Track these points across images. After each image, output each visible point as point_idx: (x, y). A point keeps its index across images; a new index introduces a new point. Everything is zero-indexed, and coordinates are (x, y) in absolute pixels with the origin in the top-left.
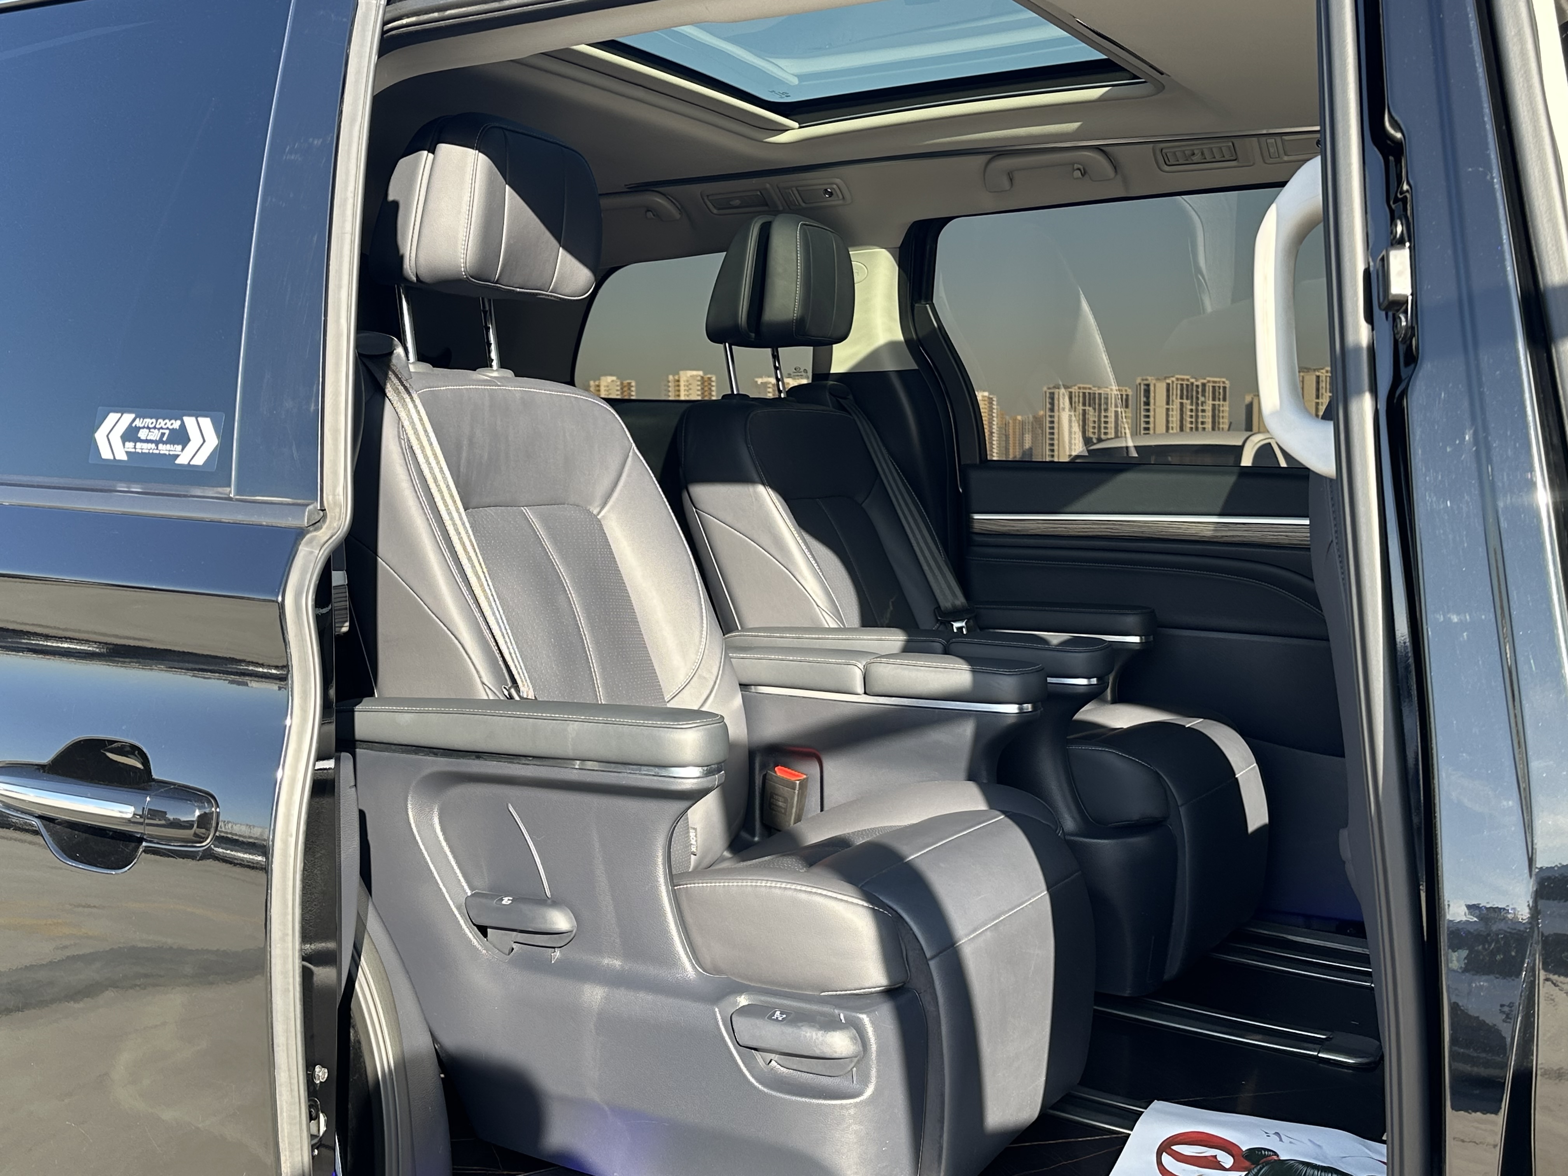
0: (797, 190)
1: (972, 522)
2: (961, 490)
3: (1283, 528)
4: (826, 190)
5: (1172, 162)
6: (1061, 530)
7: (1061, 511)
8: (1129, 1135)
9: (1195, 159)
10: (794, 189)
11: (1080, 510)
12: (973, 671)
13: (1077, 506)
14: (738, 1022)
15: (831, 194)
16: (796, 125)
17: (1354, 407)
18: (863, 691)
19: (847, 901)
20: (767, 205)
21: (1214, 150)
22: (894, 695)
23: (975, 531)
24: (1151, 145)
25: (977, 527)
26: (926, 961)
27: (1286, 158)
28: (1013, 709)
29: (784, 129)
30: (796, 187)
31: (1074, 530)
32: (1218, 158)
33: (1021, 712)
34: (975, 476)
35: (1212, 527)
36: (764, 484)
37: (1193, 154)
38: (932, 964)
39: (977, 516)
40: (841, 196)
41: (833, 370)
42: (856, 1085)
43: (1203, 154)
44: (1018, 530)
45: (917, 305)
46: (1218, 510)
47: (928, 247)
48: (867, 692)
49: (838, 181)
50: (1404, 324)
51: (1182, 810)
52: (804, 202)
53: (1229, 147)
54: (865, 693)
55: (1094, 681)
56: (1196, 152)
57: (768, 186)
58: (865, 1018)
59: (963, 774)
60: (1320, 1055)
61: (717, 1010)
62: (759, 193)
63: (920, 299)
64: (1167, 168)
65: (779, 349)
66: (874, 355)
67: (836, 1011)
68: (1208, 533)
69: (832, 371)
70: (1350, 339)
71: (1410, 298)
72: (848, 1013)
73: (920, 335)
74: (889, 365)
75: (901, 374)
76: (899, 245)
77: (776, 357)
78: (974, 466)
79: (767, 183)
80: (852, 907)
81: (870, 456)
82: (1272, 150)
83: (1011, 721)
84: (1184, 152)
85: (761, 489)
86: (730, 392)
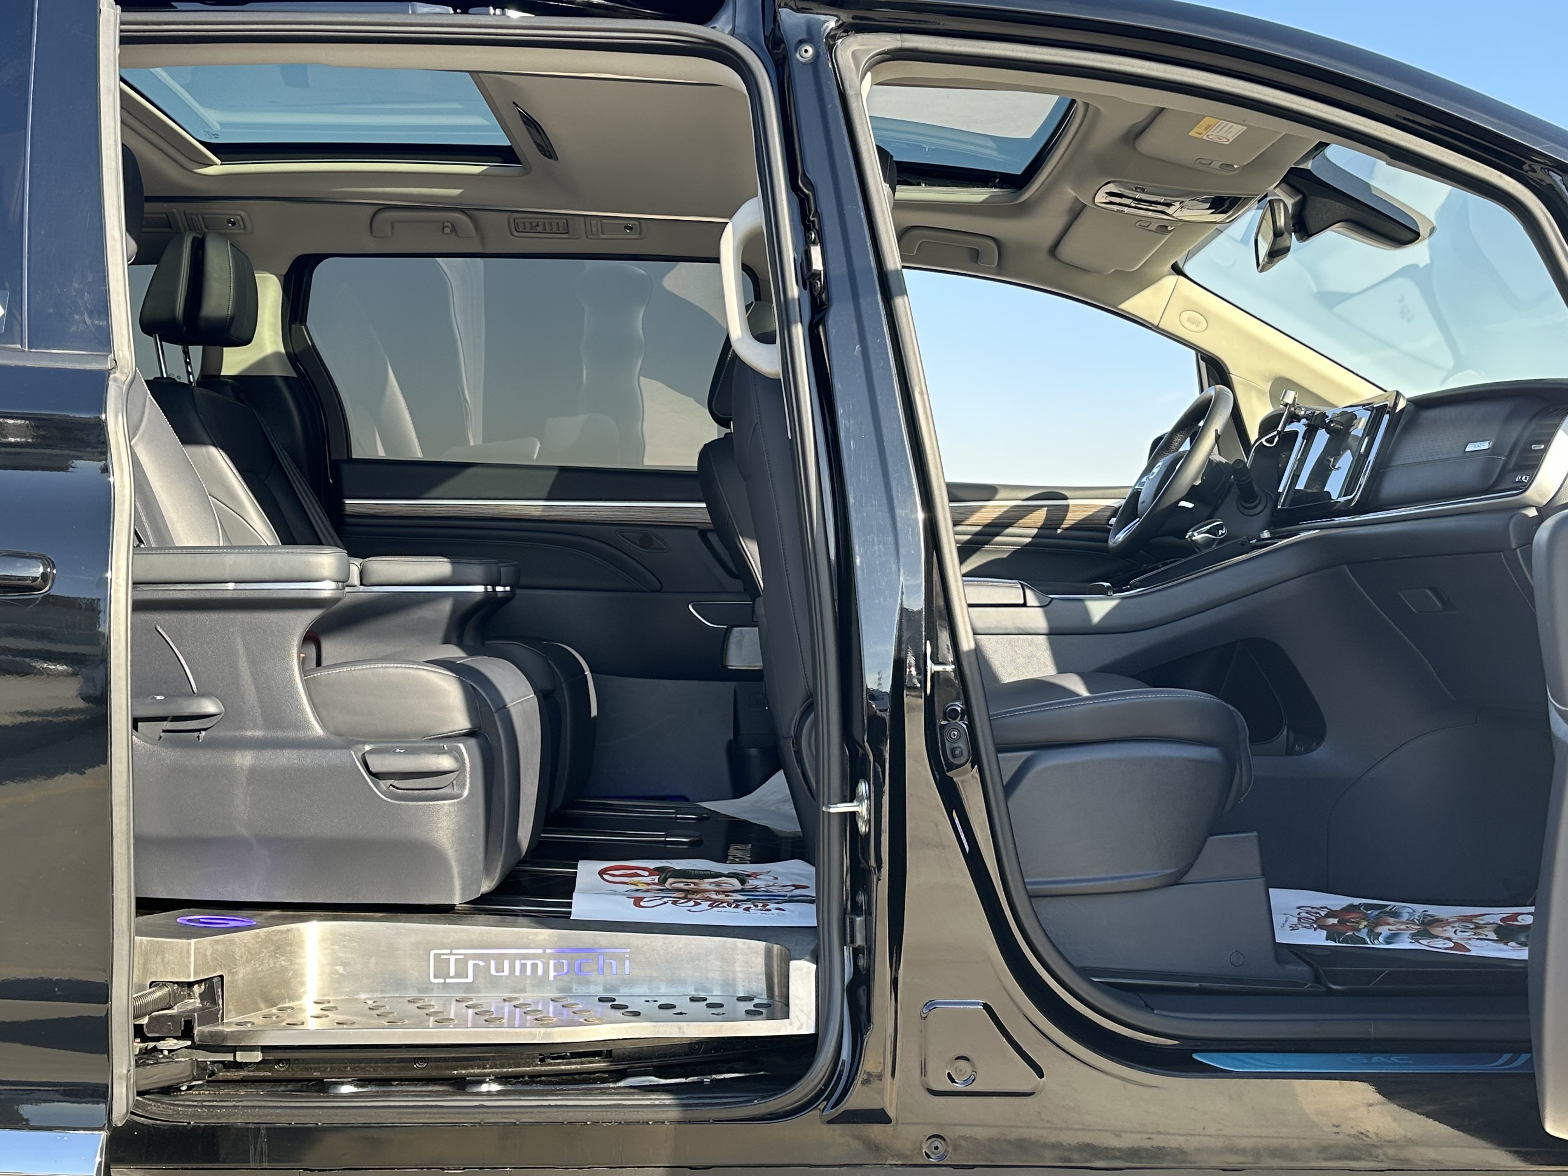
0: (203, 219)
1: (344, 506)
2: (331, 481)
3: (592, 509)
4: (230, 220)
5: (521, 229)
6: (421, 512)
7: (422, 497)
8: (576, 873)
9: (539, 229)
10: (200, 216)
11: (433, 496)
12: (452, 563)
13: (434, 493)
14: (370, 760)
15: (234, 224)
16: (218, 161)
17: (794, 329)
18: (359, 583)
19: (442, 673)
20: (170, 227)
21: (553, 224)
22: (386, 583)
23: (347, 513)
24: (508, 214)
25: (348, 510)
26: (492, 714)
27: (602, 236)
28: (480, 589)
29: (211, 164)
30: (202, 214)
31: (431, 512)
32: (554, 231)
33: (486, 592)
34: (345, 469)
35: (540, 509)
36: (215, 446)
37: (538, 225)
38: (496, 715)
39: (347, 501)
40: (242, 227)
41: (224, 373)
42: (456, 791)
43: (544, 226)
44: (384, 513)
45: (293, 326)
46: (545, 496)
47: (305, 279)
48: (364, 582)
49: (243, 213)
50: (819, 286)
51: (564, 685)
52: (206, 228)
53: (563, 223)
54: (362, 584)
55: (508, 588)
56: (540, 224)
57: (175, 211)
58: (461, 746)
59: (440, 641)
60: (667, 839)
61: (353, 753)
62: (165, 216)
63: (296, 321)
64: (517, 234)
65: (190, 347)
66: (263, 362)
67: (441, 745)
68: (537, 513)
69: (222, 374)
70: (790, 295)
71: (822, 272)
72: (449, 744)
73: (297, 351)
74: (277, 371)
75: (285, 378)
76: (284, 274)
77: (186, 353)
78: (343, 461)
79: (176, 209)
80: (447, 677)
81: (269, 442)
82: (594, 229)
83: (479, 598)
84: (531, 223)
85: (213, 450)
86: (159, 376)
